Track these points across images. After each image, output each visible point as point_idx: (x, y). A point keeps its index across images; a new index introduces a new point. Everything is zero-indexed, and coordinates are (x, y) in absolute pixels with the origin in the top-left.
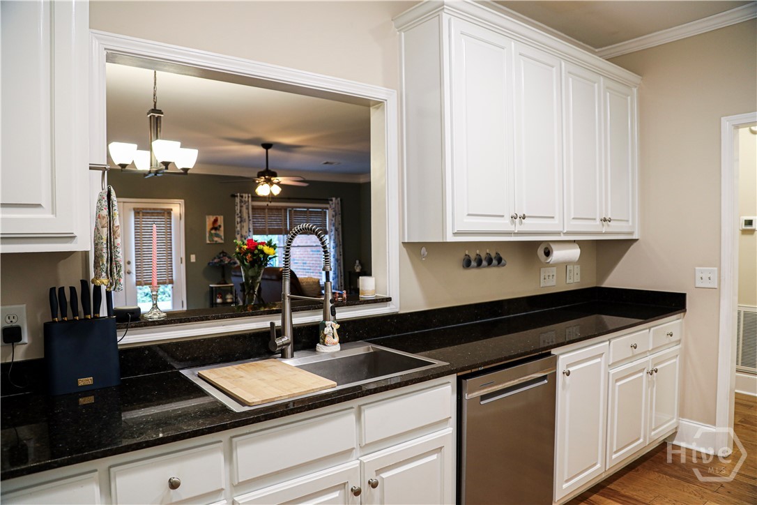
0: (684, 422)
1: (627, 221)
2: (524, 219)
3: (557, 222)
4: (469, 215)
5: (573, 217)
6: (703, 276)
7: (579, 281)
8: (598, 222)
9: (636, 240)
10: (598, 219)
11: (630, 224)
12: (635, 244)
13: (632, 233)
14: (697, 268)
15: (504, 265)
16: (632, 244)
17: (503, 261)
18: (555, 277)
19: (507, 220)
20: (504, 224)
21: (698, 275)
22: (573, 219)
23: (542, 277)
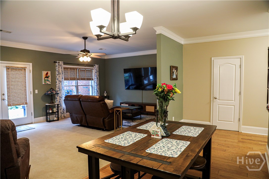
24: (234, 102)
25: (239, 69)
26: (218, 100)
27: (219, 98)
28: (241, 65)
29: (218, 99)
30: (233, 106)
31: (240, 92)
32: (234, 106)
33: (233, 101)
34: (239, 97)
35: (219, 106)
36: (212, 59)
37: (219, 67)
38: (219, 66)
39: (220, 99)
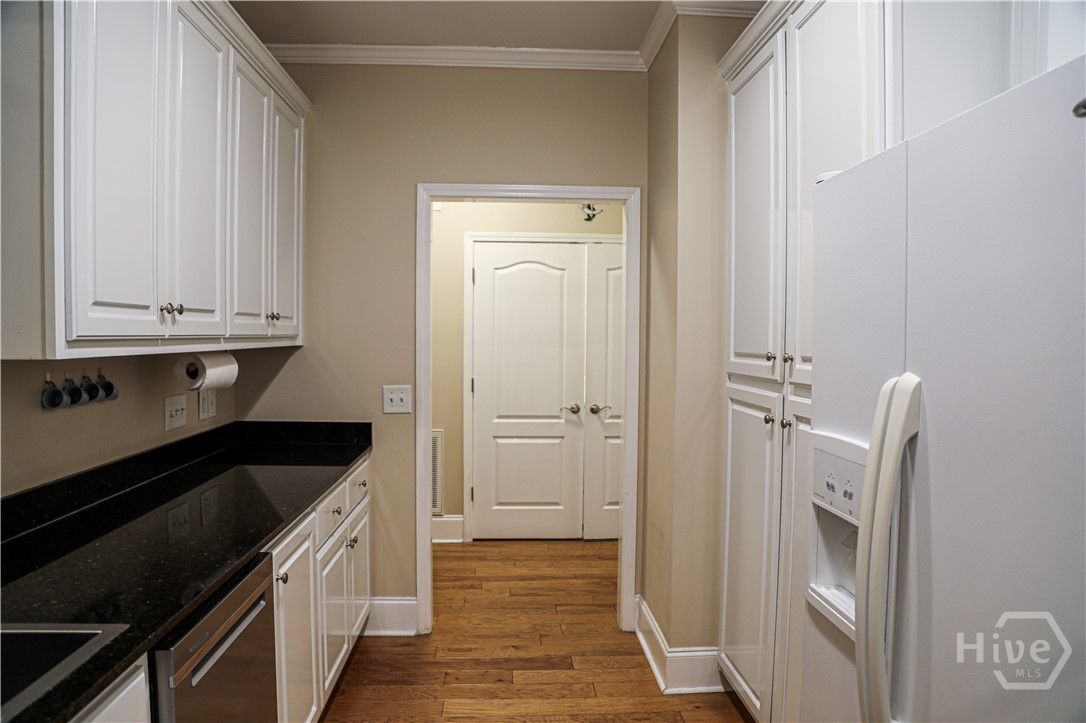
0: (377, 602)
1: (291, 318)
2: (181, 313)
3: (218, 319)
4: (96, 304)
5: (236, 311)
6: (394, 397)
7: (215, 414)
8: (263, 320)
9: (298, 348)
10: (263, 316)
11: (295, 322)
12: (297, 354)
13: (294, 338)
14: (385, 387)
15: (115, 398)
16: (292, 354)
17: (115, 391)
18: (184, 412)
19: (152, 316)
20: (147, 323)
21: (387, 396)
22: (237, 314)
23: (168, 414)
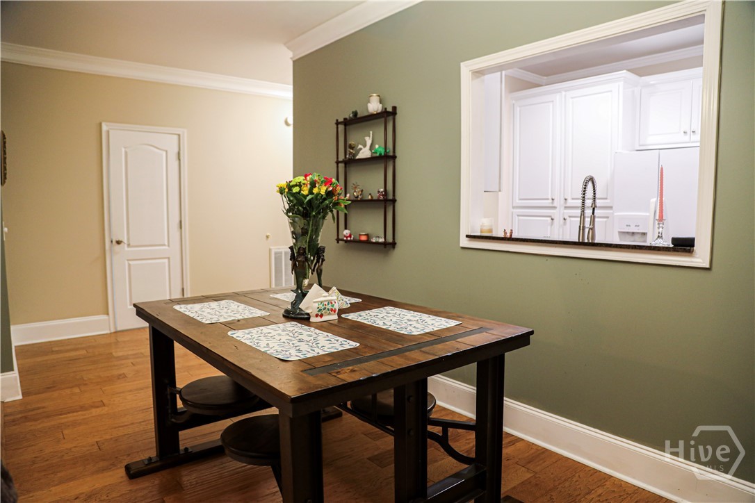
24: (167, 247)
25: (177, 163)
26: (126, 249)
27: (128, 239)
28: (179, 153)
29: (126, 242)
30: (166, 261)
31: (181, 222)
32: (169, 258)
33: (164, 245)
34: (178, 234)
35: (129, 265)
36: (105, 128)
37: (126, 153)
38: (123, 150)
39: (131, 244)
